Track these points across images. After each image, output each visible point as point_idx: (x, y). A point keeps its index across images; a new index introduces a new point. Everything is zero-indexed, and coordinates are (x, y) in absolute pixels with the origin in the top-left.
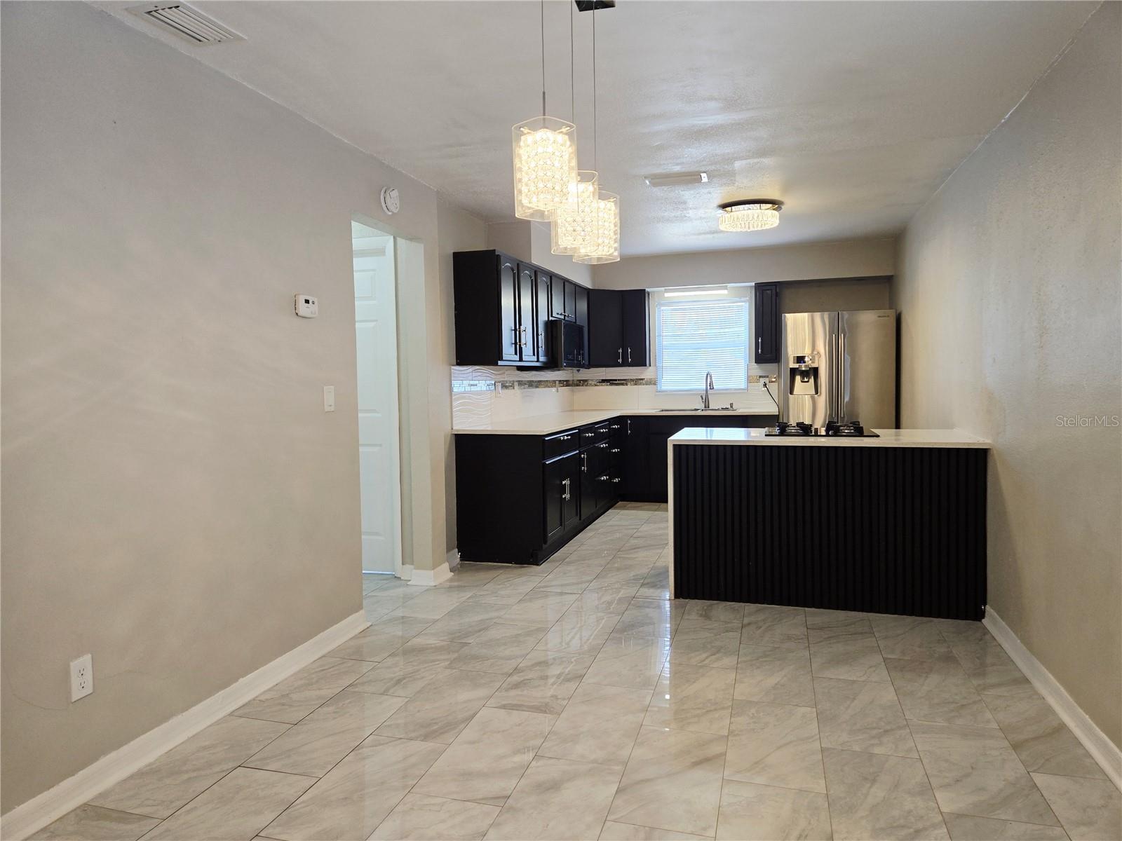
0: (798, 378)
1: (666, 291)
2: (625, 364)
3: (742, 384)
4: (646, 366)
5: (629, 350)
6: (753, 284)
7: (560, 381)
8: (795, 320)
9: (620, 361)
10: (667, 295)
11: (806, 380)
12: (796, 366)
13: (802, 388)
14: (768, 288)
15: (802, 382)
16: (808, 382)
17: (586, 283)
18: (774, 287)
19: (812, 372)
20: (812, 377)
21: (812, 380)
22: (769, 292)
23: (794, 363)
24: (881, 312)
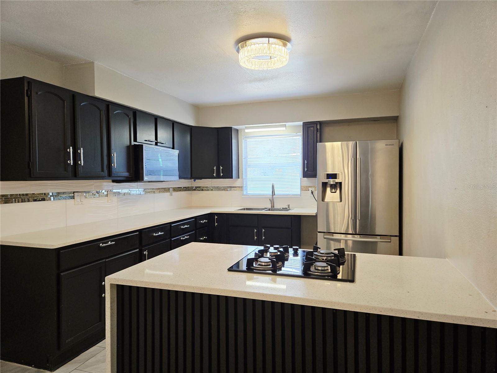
0: (328, 189)
1: (247, 128)
2: (218, 177)
3: (297, 191)
4: (232, 178)
5: (221, 168)
6: (301, 123)
7: (173, 188)
8: (333, 148)
9: (215, 175)
10: (246, 131)
11: (333, 191)
12: (326, 181)
13: (331, 196)
14: (312, 125)
15: (331, 192)
16: (335, 192)
17: (190, 122)
18: (315, 125)
19: (338, 186)
20: (339, 189)
21: (338, 191)
22: (312, 128)
23: (325, 178)
24: (389, 142)
